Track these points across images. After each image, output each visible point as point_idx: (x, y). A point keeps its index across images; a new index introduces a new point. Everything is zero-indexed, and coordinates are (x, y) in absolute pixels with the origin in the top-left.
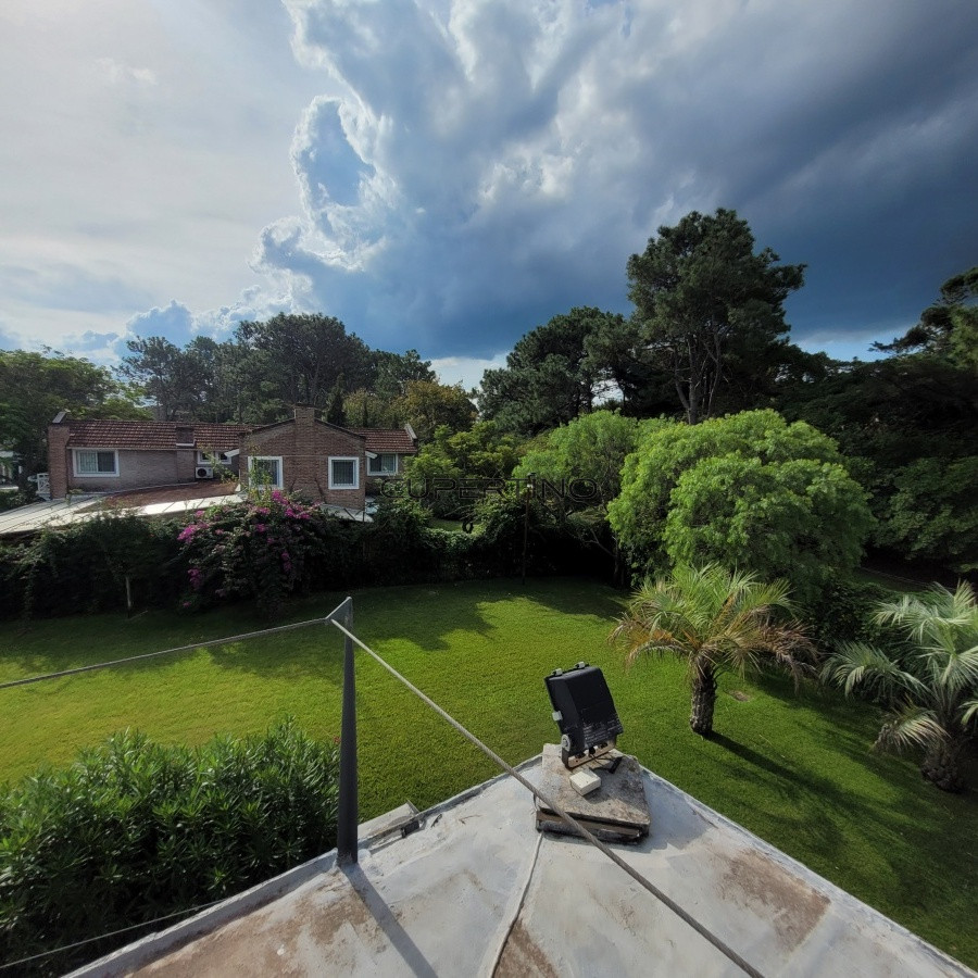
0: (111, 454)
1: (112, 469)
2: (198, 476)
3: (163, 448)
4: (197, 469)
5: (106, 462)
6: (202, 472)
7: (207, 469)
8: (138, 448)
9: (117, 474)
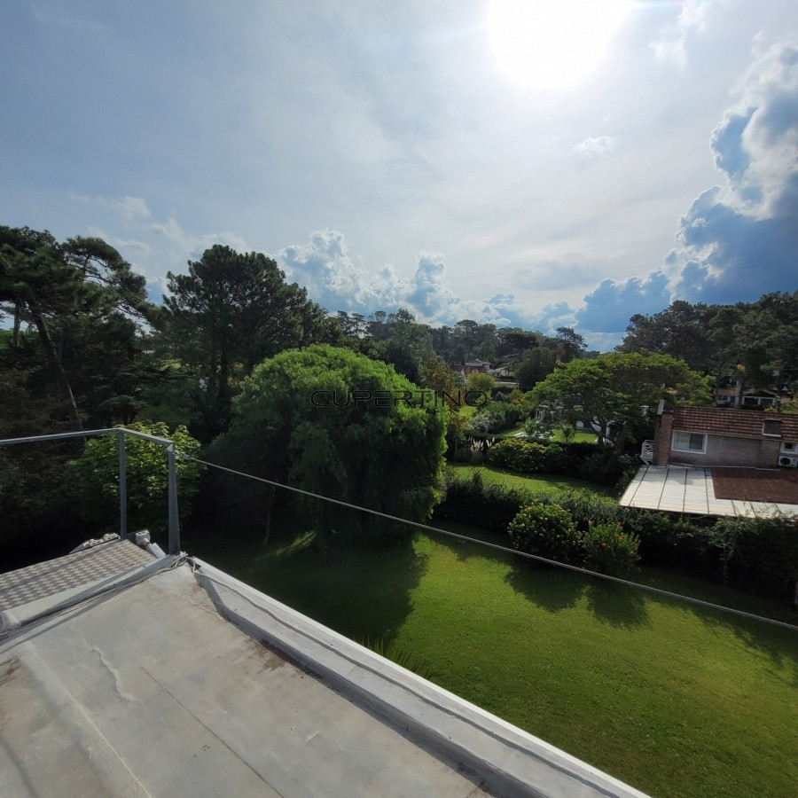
0: (702, 437)
1: (700, 448)
2: (780, 464)
3: (750, 436)
4: (781, 457)
5: (696, 441)
6: (786, 461)
7: (791, 459)
8: (727, 434)
9: (705, 453)
